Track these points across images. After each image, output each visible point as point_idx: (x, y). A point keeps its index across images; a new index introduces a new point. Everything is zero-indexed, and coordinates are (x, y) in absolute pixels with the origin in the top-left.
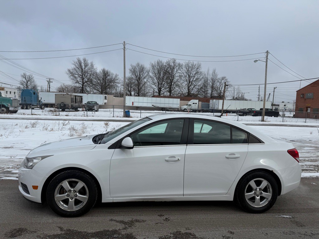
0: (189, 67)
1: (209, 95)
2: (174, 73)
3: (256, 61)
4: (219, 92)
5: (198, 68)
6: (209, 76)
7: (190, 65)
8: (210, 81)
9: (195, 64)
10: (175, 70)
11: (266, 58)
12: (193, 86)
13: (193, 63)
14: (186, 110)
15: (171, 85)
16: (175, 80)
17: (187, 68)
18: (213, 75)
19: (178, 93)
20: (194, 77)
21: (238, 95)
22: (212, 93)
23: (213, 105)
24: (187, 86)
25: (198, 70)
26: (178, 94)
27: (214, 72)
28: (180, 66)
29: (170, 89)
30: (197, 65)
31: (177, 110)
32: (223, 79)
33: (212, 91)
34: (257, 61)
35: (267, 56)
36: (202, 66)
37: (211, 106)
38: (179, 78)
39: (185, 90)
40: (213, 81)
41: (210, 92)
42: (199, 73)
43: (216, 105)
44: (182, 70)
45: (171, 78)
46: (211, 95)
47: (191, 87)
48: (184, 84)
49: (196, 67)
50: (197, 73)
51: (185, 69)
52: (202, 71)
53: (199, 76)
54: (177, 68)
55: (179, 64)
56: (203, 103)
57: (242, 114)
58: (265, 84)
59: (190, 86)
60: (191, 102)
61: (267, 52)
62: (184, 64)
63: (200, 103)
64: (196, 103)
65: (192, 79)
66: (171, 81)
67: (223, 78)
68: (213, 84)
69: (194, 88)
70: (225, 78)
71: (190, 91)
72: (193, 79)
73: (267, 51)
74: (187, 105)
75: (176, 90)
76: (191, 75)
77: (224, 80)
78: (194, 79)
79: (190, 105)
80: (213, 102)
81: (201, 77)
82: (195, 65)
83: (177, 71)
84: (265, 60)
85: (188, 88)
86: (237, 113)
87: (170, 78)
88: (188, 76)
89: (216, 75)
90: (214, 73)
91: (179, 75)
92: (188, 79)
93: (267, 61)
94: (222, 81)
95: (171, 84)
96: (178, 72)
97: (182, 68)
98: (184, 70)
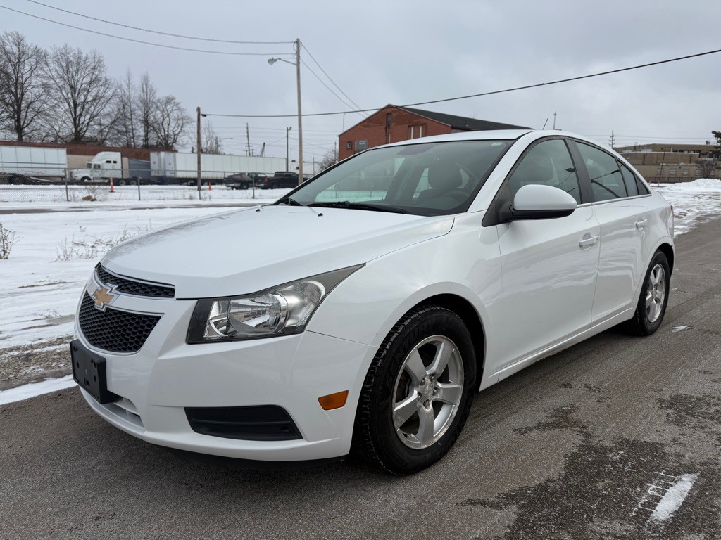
0: (69, 63)
1: (140, 142)
2: (25, 76)
3: (272, 61)
4: (163, 134)
5: (94, 69)
6: (132, 93)
7: (71, 58)
8: (137, 105)
9: (84, 56)
10: (27, 67)
11: (296, 56)
12: (88, 116)
13: (80, 52)
14: (89, 179)
15: (18, 111)
16: (29, 96)
17: (64, 64)
18: (143, 90)
19: (44, 134)
20: (88, 92)
21: (209, 142)
22: (146, 135)
23: (160, 166)
24: (70, 115)
25: (97, 73)
26: (47, 136)
27: (145, 82)
28: (40, 56)
29: (18, 120)
30: (91, 60)
31: (59, 180)
32: (170, 103)
33: (147, 133)
34: (275, 60)
35: (298, 53)
36: (105, 63)
37: (154, 167)
38: (42, 90)
39: (64, 125)
40: (147, 105)
41: (142, 133)
42: (101, 83)
43: (167, 164)
44: (46, 69)
45: (16, 89)
46: (146, 140)
47: (82, 119)
48: (60, 110)
49: (91, 62)
50: (94, 81)
51: (57, 68)
52: (108, 78)
53: (102, 89)
54: (32, 61)
55: (37, 52)
56: (134, 161)
57: (238, 185)
58: (300, 116)
59: (80, 115)
60: (100, 158)
61: (298, 42)
62: (51, 52)
63: (126, 159)
64: (115, 162)
65: (82, 98)
66: (16, 96)
67: (169, 100)
68: (146, 114)
69: (92, 123)
70: (173, 99)
71: (81, 129)
72: (86, 97)
73: (298, 40)
74: (89, 166)
75: (38, 126)
76: (79, 86)
77: (172, 105)
78: (90, 98)
79: (99, 166)
80: (160, 159)
81: (109, 93)
82: (87, 58)
83: (32, 70)
84: (295, 61)
85: (75, 120)
86: (226, 184)
87: (13, 89)
88: (68, 88)
89: (151, 90)
90: (146, 85)
91: (40, 83)
92: (70, 95)
93: (298, 63)
94: (168, 107)
95: (19, 106)
96: (35, 72)
97: (47, 65)
98: (54, 70)
